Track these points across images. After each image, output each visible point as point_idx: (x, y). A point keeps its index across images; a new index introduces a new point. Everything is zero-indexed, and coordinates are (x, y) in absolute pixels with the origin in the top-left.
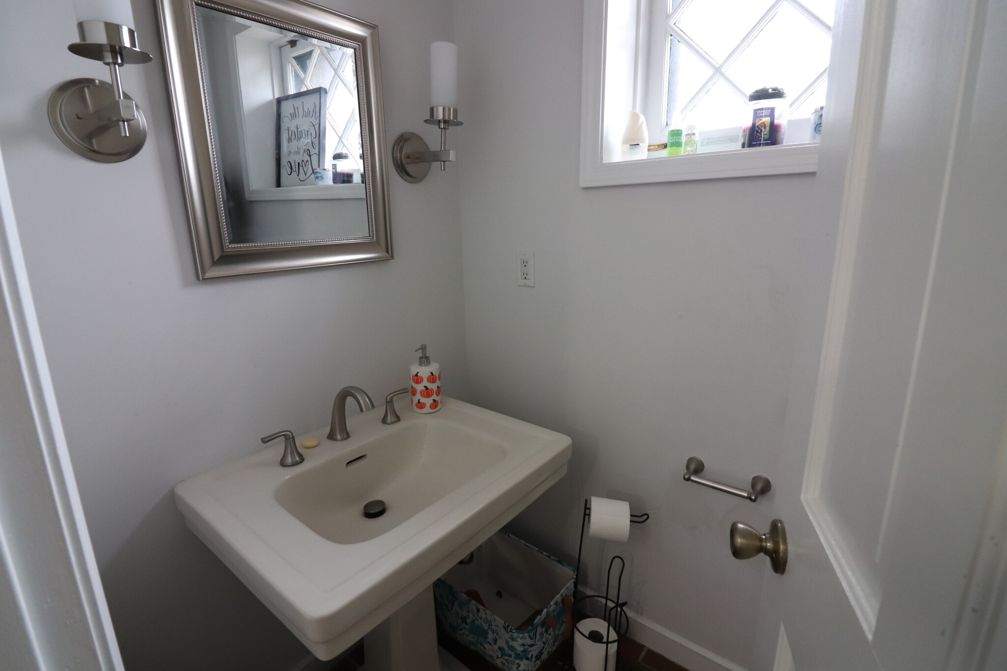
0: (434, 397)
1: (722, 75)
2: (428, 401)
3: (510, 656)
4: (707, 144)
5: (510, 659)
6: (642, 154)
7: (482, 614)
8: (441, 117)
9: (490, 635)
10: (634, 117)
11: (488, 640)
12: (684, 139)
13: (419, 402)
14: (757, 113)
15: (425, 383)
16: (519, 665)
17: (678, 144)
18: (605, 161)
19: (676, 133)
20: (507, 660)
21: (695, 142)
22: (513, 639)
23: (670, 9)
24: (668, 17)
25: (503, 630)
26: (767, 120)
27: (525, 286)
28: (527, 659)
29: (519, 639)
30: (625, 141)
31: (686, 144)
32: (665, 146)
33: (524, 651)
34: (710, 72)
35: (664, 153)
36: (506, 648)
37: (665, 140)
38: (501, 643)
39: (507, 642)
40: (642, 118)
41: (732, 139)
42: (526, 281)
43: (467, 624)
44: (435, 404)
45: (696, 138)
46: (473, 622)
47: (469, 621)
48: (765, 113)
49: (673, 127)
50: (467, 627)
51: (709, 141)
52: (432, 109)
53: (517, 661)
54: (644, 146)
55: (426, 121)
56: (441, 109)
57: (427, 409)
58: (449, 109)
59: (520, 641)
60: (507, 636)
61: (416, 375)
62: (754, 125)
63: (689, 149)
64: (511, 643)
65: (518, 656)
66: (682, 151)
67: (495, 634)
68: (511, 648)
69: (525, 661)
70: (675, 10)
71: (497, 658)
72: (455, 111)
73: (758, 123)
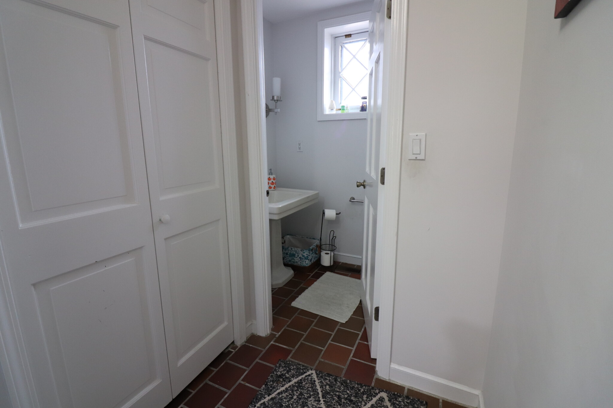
0: (274, 185)
1: (355, 91)
2: (273, 186)
3: (303, 259)
4: (352, 110)
5: (303, 260)
6: (334, 112)
7: (293, 249)
8: (276, 99)
9: (296, 255)
10: (332, 102)
11: (296, 256)
12: (345, 108)
13: (270, 186)
14: (363, 103)
15: (272, 180)
16: (306, 262)
17: (344, 110)
18: (324, 114)
19: (343, 107)
20: (302, 261)
21: (348, 109)
22: (304, 253)
23: (340, 71)
24: (340, 73)
25: (301, 251)
26: (365, 105)
27: (300, 152)
28: (308, 260)
29: (306, 252)
30: (330, 108)
31: (346, 109)
32: (340, 109)
33: (307, 257)
34: (352, 89)
35: (340, 112)
36: (302, 257)
37: (340, 108)
38: (300, 256)
39: (302, 254)
40: (334, 102)
41: (357, 108)
42: (300, 150)
43: (288, 255)
44: (275, 188)
45: (349, 108)
46: (290, 253)
47: (288, 253)
48: (365, 103)
49: (342, 105)
50: (288, 256)
51: (352, 109)
52: (273, 97)
53: (305, 260)
54: (335, 110)
55: (271, 100)
56: (276, 97)
57: (272, 189)
58: (278, 97)
59: (306, 253)
60: (302, 253)
61: (269, 178)
62: (362, 106)
63: (347, 111)
64: (303, 254)
65: (306, 259)
66: (345, 112)
67: (298, 254)
68: (303, 256)
69: (307, 260)
70: (342, 71)
71: (299, 261)
72: (280, 97)
73: (363, 105)
